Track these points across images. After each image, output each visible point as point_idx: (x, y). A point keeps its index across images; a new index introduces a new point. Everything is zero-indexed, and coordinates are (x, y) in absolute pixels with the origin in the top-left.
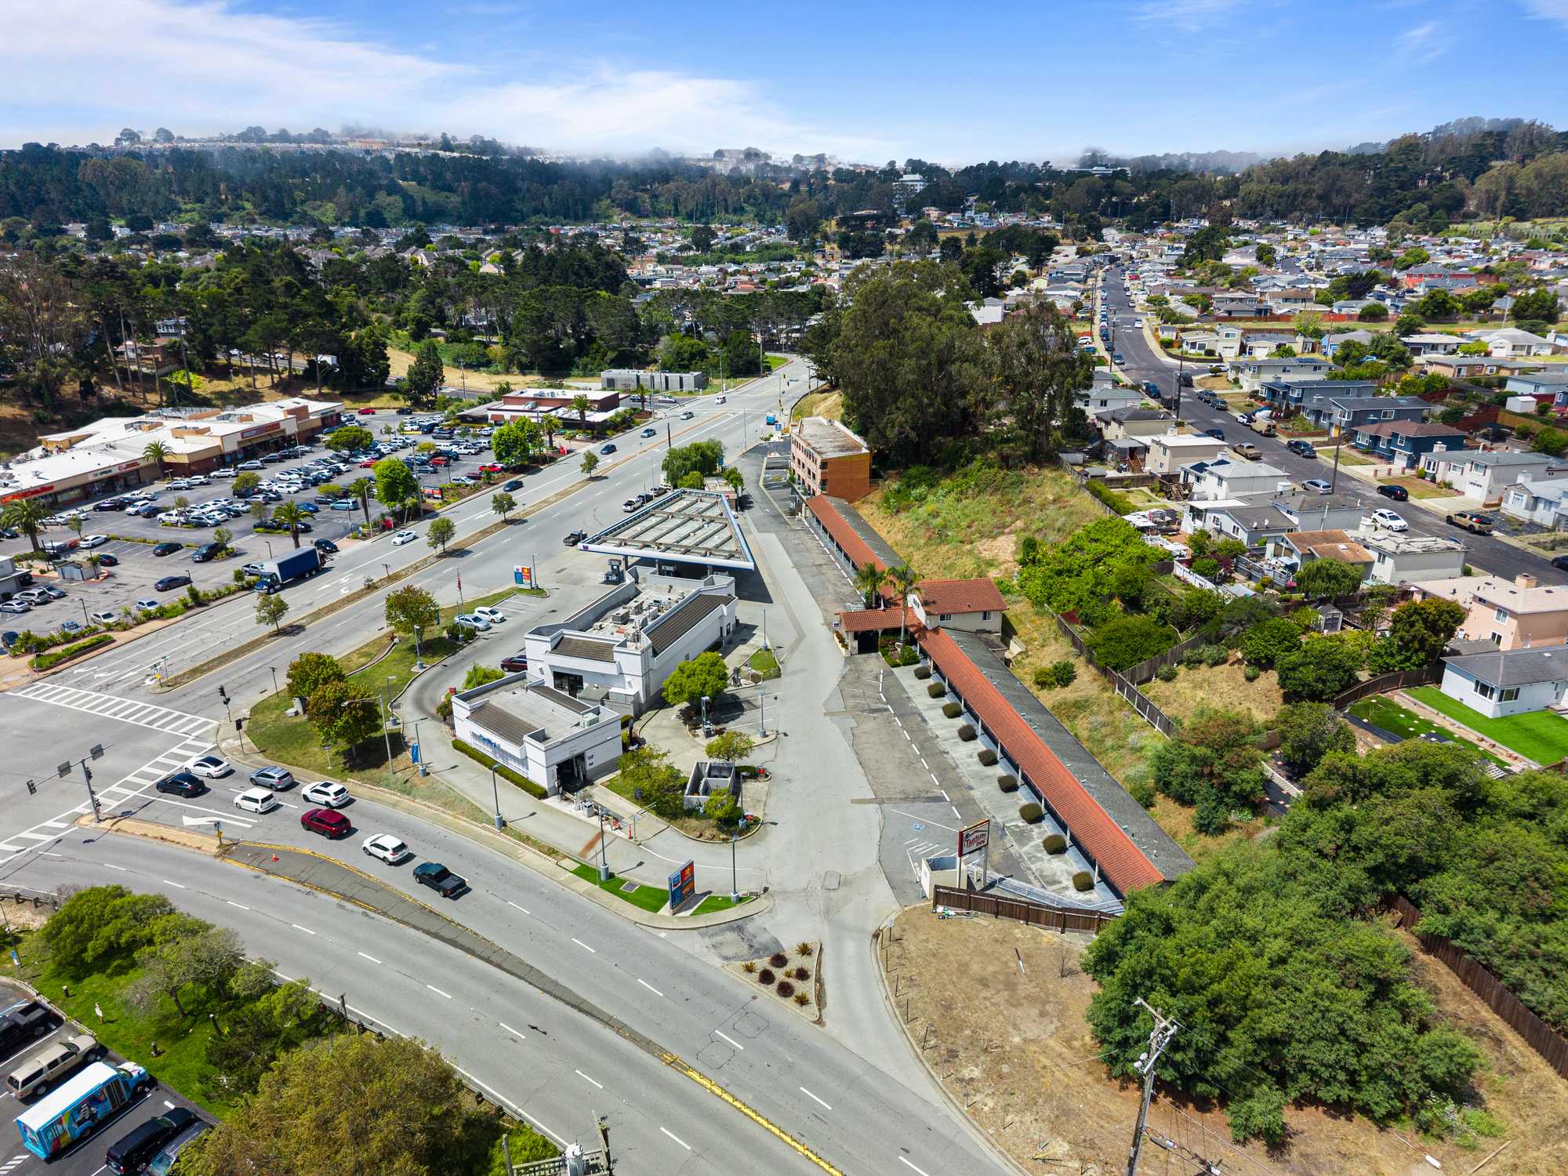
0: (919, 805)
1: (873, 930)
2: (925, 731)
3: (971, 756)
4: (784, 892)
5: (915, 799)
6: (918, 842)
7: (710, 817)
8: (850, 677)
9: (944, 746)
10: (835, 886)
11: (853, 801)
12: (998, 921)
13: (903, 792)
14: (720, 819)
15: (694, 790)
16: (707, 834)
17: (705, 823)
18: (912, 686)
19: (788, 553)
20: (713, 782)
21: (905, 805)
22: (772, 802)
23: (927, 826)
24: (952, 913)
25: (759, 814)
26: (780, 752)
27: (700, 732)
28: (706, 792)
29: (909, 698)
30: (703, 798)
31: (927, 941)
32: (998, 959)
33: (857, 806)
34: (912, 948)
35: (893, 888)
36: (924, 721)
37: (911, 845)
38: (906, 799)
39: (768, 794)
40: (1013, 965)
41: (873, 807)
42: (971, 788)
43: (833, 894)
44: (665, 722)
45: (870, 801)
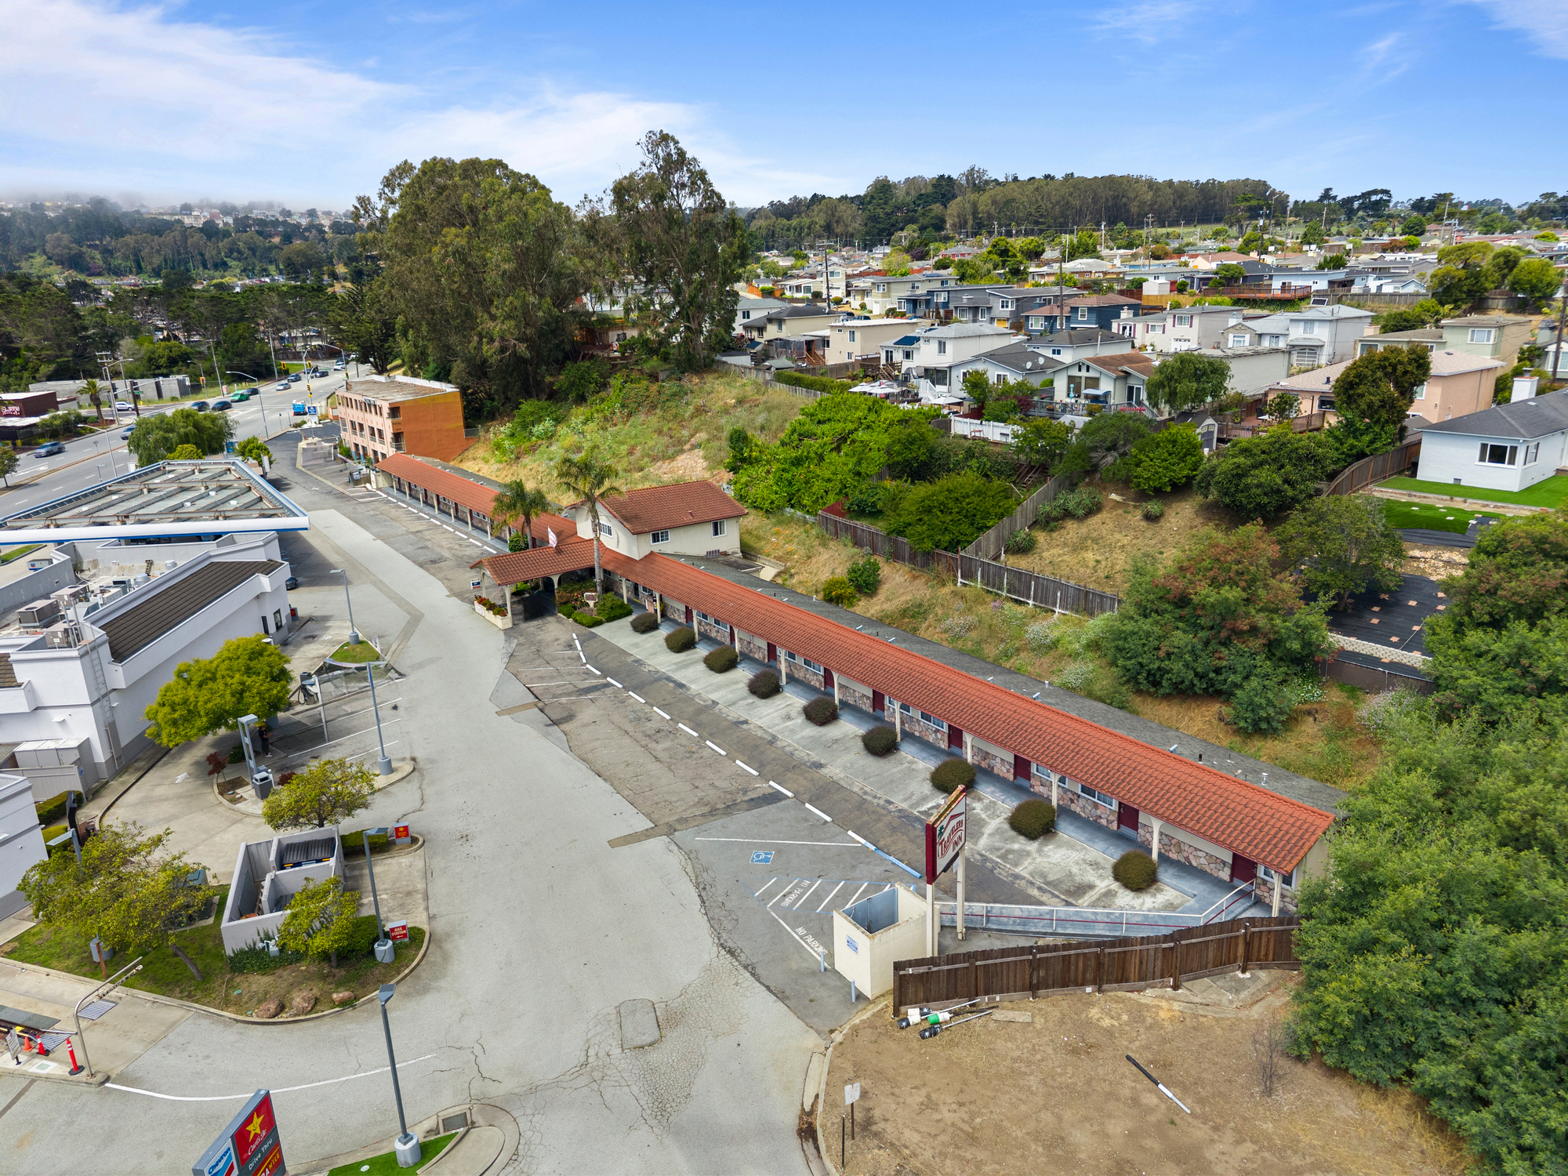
0: (744, 818)
1: (790, 1120)
2: (690, 700)
3: (789, 718)
4: (533, 1090)
5: (730, 808)
6: (779, 886)
7: (298, 956)
8: (524, 653)
9: (736, 713)
10: (652, 1034)
11: (613, 843)
12: (1041, 1004)
13: (701, 802)
14: (325, 956)
15: (249, 905)
16: (298, 1000)
17: (287, 974)
18: (636, 645)
19: (362, 526)
20: (293, 878)
21: (719, 823)
22: (439, 887)
23: (780, 851)
24: (943, 1016)
25: (418, 919)
26: (429, 791)
27: (247, 792)
28: (279, 902)
29: (637, 661)
30: (272, 920)
31: (930, 1105)
32: (1111, 1096)
33: (625, 850)
34: (911, 1137)
35: (781, 996)
36: (681, 686)
37: (769, 894)
38: (713, 812)
39: (427, 874)
40: (1150, 1100)
41: (658, 844)
42: (821, 766)
43: (654, 1056)
44: (161, 791)
45: (647, 835)
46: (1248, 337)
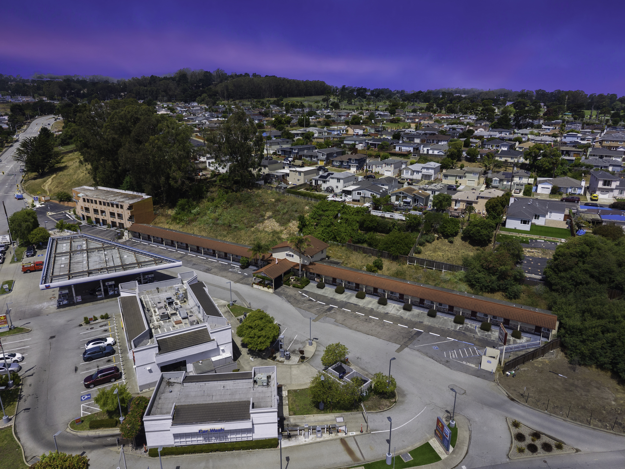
0: (419, 339)
2: (364, 308)
3: (398, 310)
5: (412, 337)
8: (292, 300)
9: (382, 311)
10: (463, 391)
11: (397, 352)
12: (526, 365)
13: (404, 337)
18: (324, 293)
21: (415, 342)
23: (438, 345)
29: (332, 298)
33: (402, 353)
35: (477, 376)
36: (355, 304)
38: (410, 339)
41: (408, 350)
42: (422, 322)
45: (402, 348)
46: (410, 171)
